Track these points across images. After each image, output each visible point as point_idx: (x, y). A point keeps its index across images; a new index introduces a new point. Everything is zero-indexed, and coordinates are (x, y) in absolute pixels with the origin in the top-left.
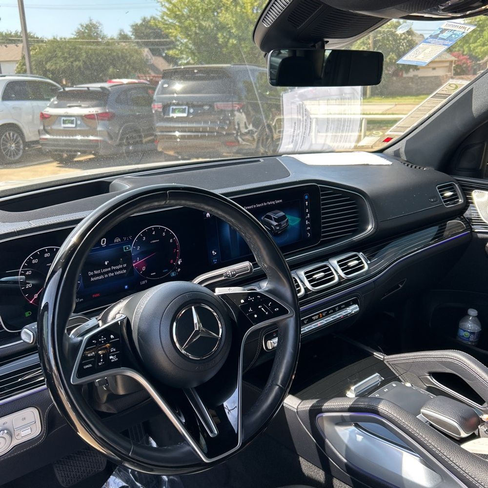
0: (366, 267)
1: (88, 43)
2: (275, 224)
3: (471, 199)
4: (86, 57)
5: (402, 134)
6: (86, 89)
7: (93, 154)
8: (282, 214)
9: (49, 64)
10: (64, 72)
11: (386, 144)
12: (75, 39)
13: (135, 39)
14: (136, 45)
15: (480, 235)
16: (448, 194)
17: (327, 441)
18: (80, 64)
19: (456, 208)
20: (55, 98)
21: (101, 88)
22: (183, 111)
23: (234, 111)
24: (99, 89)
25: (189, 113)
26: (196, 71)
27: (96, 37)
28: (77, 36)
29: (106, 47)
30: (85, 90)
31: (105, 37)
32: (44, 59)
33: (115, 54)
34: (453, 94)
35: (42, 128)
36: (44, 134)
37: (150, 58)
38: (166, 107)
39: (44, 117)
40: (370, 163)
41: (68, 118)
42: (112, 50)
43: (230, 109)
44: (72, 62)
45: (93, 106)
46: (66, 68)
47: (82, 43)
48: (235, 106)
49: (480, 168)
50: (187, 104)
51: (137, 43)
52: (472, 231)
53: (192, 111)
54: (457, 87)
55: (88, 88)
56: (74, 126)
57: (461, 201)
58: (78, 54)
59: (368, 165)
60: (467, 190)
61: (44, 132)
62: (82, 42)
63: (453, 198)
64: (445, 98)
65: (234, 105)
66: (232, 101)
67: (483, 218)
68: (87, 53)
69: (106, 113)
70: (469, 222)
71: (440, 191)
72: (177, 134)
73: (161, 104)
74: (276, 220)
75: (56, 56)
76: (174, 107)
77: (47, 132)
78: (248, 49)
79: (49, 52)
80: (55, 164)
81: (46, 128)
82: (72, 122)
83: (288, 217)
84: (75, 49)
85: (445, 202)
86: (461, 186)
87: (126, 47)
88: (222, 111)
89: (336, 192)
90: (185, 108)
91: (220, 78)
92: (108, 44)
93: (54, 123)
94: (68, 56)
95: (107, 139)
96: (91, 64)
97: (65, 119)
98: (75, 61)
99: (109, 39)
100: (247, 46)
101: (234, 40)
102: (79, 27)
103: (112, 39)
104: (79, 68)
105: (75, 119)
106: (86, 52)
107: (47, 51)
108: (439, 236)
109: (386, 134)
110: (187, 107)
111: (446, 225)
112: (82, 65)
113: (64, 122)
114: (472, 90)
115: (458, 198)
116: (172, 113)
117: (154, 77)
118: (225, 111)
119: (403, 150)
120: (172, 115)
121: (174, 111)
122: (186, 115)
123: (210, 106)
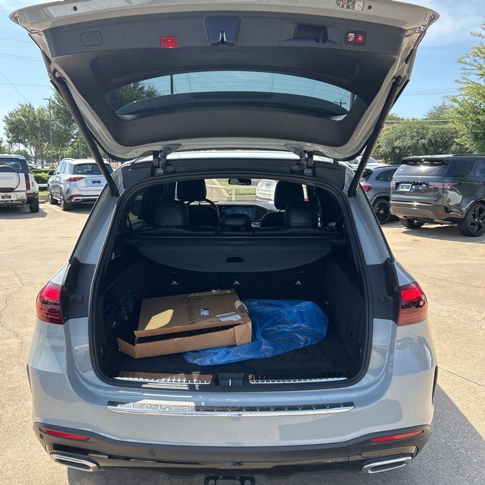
1: (437, 123)
4: (432, 135)
9: (397, 141)
10: (409, 148)
12: (427, 119)
18: (425, 141)
22: (408, 188)
25: (411, 189)
28: (428, 117)
32: (394, 138)
38: (397, 184)
44: (418, 140)
46: (411, 145)
47: (431, 123)
50: (412, 183)
53: (413, 187)
58: (425, 132)
66: (444, 182)
75: (405, 135)
76: (403, 184)
79: (400, 132)
84: (424, 128)
94: (416, 135)
96: (436, 142)
98: (421, 139)
102: (432, 108)
104: (424, 145)
106: (432, 131)
107: (398, 131)
110: (411, 185)
112: (426, 143)
120: (400, 190)
121: (402, 187)
122: (409, 190)
123: (427, 184)
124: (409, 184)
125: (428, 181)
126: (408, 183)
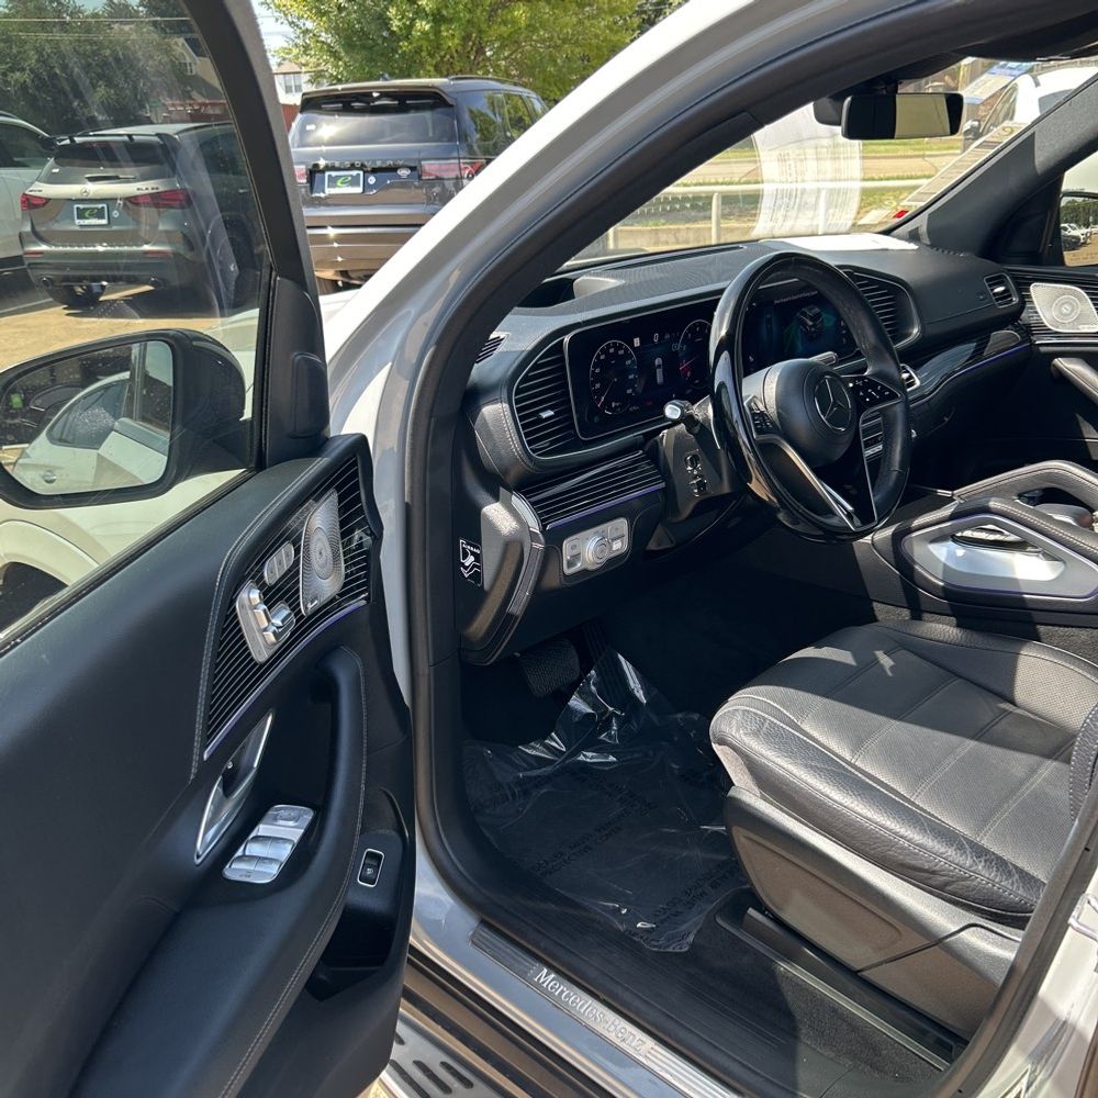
0: (918, 383)
1: (40, 27)
2: (811, 323)
3: (1029, 296)
4: (38, 61)
5: (923, 204)
6: (126, 138)
7: (152, 285)
8: (817, 310)
11: (897, 220)
12: (7, 16)
13: (147, 15)
14: (152, 28)
15: (1043, 349)
16: (1000, 289)
17: (917, 567)
19: (1010, 311)
20: (51, 161)
21: (158, 135)
22: (354, 182)
23: (462, 178)
24: (156, 139)
25: (366, 186)
26: (375, 95)
27: (59, 14)
28: (10, 10)
29: (84, 37)
30: (124, 142)
31: (80, 11)
33: (108, 52)
34: (1005, 141)
35: (28, 228)
36: (35, 243)
37: (188, 60)
38: (314, 172)
39: (30, 203)
40: (890, 248)
41: (89, 206)
42: (100, 45)
43: (453, 175)
44: (5, 74)
45: (144, 178)
48: (466, 168)
49: (1041, 251)
50: (362, 167)
51: (155, 24)
52: (1032, 343)
53: (372, 180)
54: (1012, 132)
55: (130, 136)
56: (104, 222)
57: (1015, 300)
58: (19, 52)
59: (887, 250)
60: (1023, 285)
61: (34, 238)
62: (23, 23)
63: (1005, 295)
64: (993, 147)
65: (462, 166)
66: (459, 158)
67: (1046, 323)
68: (40, 51)
69: (173, 192)
70: (1027, 331)
71: (990, 286)
72: (331, 232)
73: (303, 167)
74: (812, 319)
76: (334, 174)
77: (41, 239)
78: (456, 41)
80: (60, 310)
81: (38, 229)
82: (100, 214)
83: (824, 316)
84: (9, 40)
85: (997, 300)
86: (1014, 278)
87: (134, 36)
88: (438, 178)
89: (872, 282)
90: (358, 175)
91: (432, 107)
92: (87, 28)
93: (54, 219)
95: (182, 249)
96: (52, 77)
97: (81, 206)
98: (12, 70)
99: (87, 17)
100: (453, 35)
101: (424, 23)
103: (95, 15)
104: (24, 87)
105: (105, 206)
106: (36, 49)
108: (977, 354)
109: (902, 204)
110: (361, 173)
111: (989, 337)
113: (81, 214)
114: (1033, 134)
115: (1010, 296)
116: (329, 186)
117: (201, 105)
118: (443, 179)
119: (924, 229)
120: (329, 191)
121: (333, 181)
122: (359, 190)
123: (413, 169)
124: (354, 173)
125: (416, 156)
126: (352, 167)
